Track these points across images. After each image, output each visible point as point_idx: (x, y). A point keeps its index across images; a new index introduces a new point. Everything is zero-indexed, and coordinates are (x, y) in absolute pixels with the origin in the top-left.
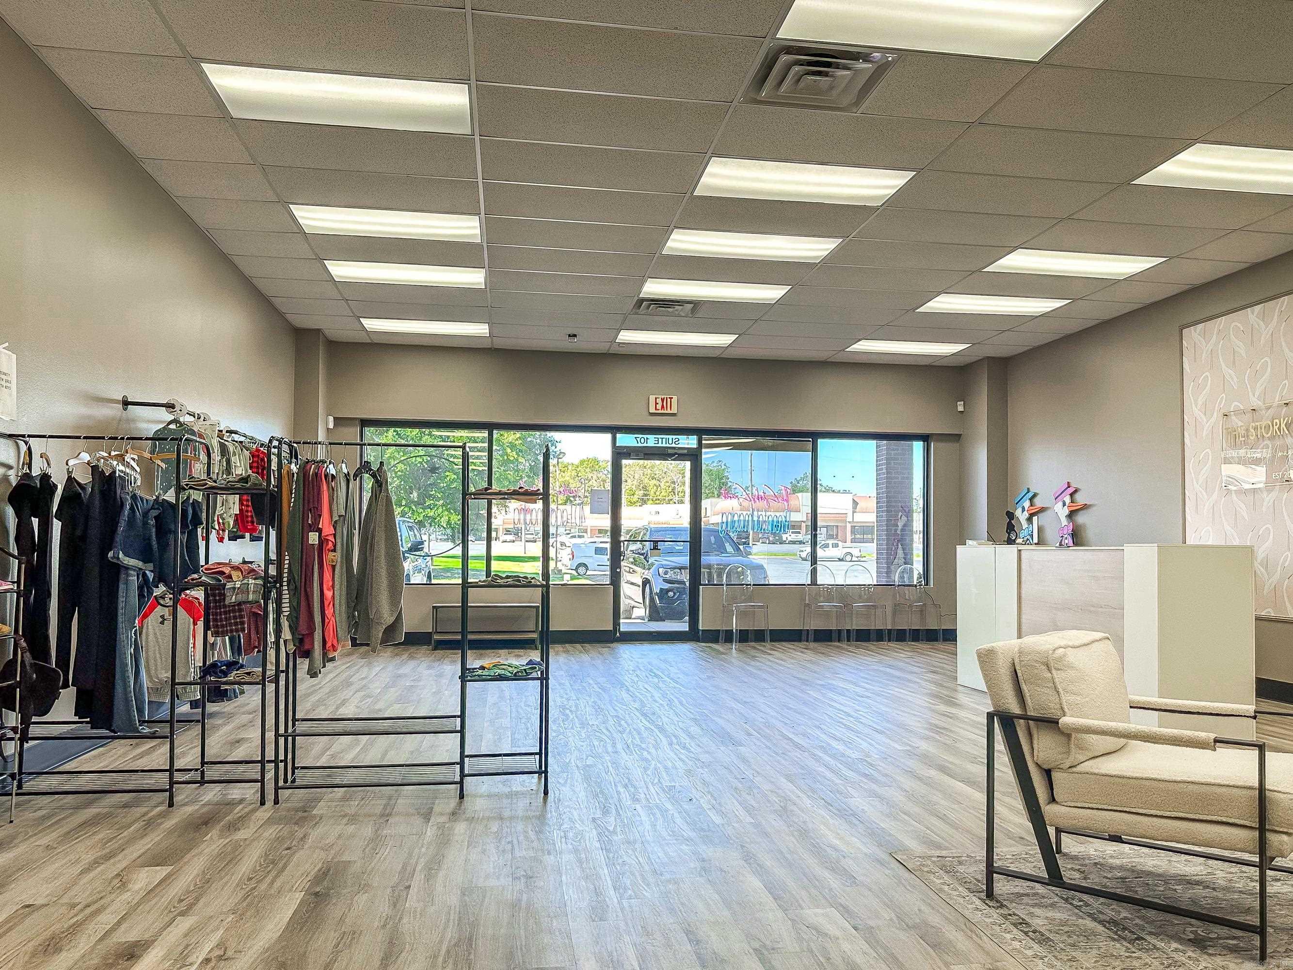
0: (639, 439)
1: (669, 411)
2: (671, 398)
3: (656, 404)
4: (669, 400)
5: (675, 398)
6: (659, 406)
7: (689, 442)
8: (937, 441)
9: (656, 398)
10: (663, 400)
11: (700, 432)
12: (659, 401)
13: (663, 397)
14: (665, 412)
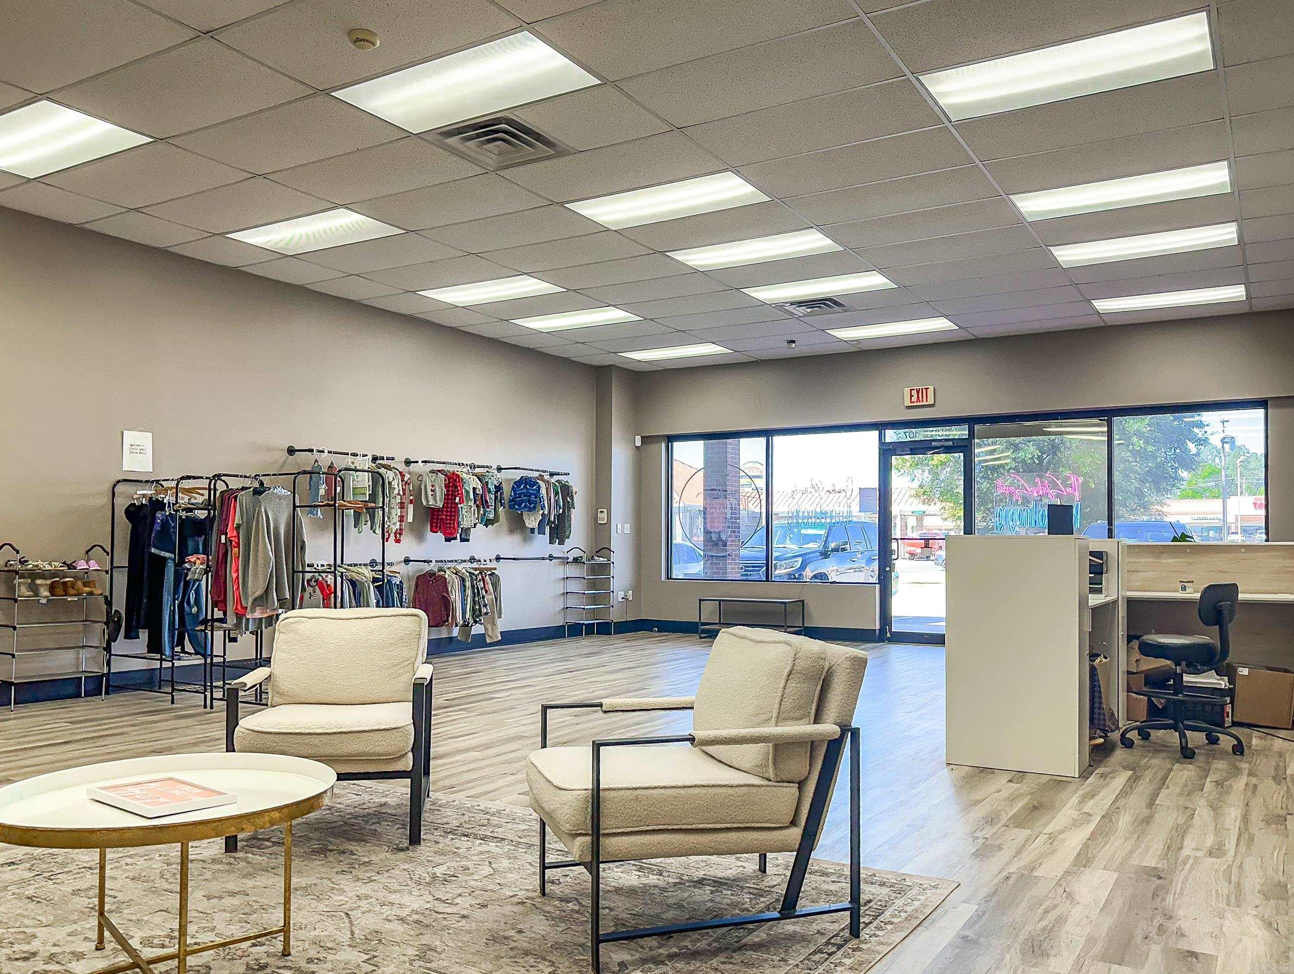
0: (907, 434)
1: (925, 403)
2: (927, 389)
3: (911, 396)
4: (924, 391)
5: (931, 388)
6: (914, 399)
7: (959, 432)
8: (1276, 406)
9: (911, 390)
10: (918, 392)
11: (971, 421)
12: (914, 393)
13: (918, 388)
14: (921, 404)
